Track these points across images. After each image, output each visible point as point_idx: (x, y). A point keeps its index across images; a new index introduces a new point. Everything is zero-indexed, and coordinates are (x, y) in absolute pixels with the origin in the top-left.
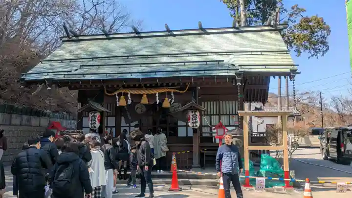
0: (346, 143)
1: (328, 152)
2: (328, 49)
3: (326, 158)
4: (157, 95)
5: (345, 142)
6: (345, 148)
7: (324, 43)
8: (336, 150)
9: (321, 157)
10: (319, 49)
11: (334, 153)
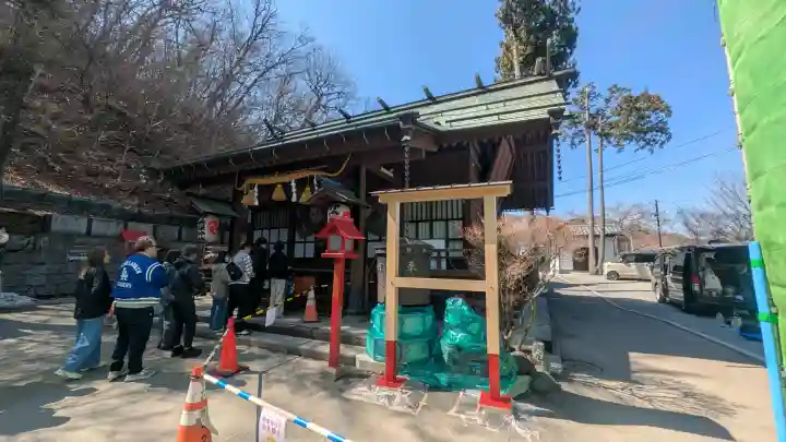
0: (704, 276)
1: (665, 291)
2: (669, 139)
3: (662, 300)
4: (293, 184)
5: (701, 273)
6: (702, 283)
7: (662, 130)
8: (681, 286)
9: (653, 297)
10: (654, 140)
11: (676, 291)
